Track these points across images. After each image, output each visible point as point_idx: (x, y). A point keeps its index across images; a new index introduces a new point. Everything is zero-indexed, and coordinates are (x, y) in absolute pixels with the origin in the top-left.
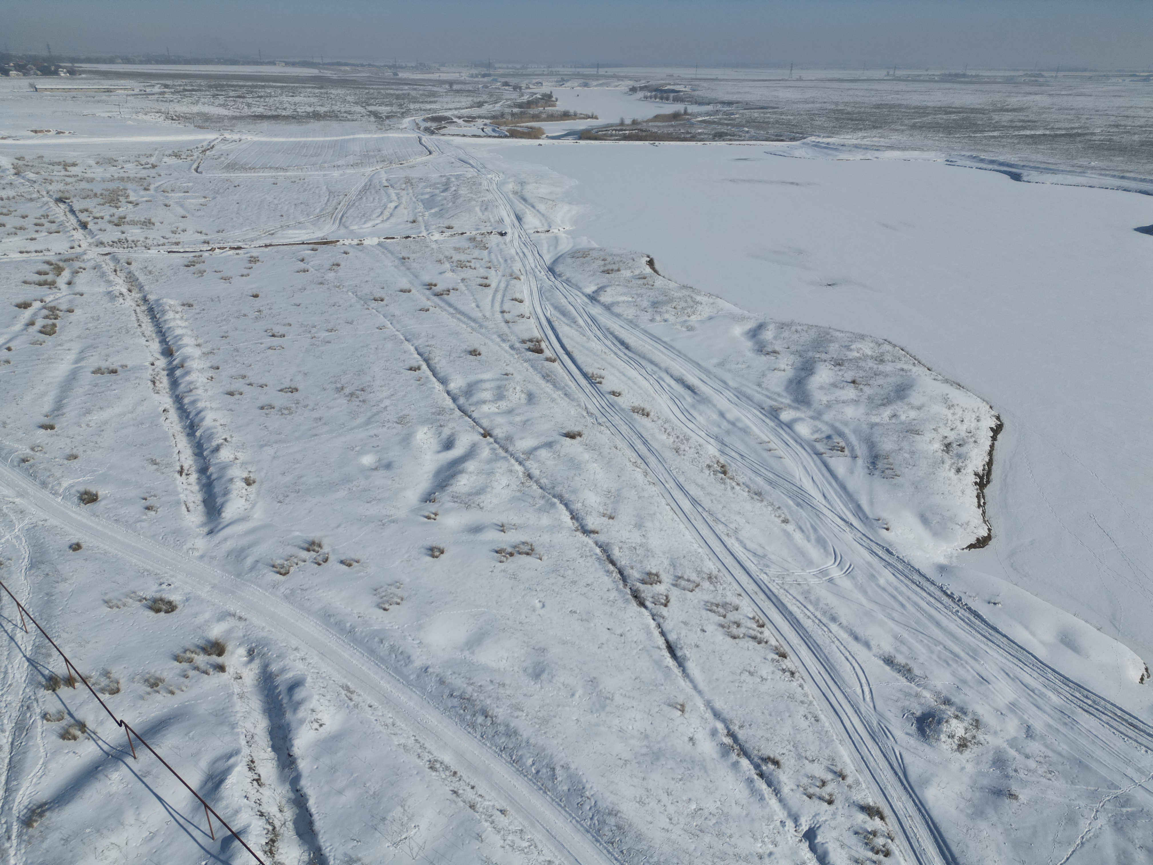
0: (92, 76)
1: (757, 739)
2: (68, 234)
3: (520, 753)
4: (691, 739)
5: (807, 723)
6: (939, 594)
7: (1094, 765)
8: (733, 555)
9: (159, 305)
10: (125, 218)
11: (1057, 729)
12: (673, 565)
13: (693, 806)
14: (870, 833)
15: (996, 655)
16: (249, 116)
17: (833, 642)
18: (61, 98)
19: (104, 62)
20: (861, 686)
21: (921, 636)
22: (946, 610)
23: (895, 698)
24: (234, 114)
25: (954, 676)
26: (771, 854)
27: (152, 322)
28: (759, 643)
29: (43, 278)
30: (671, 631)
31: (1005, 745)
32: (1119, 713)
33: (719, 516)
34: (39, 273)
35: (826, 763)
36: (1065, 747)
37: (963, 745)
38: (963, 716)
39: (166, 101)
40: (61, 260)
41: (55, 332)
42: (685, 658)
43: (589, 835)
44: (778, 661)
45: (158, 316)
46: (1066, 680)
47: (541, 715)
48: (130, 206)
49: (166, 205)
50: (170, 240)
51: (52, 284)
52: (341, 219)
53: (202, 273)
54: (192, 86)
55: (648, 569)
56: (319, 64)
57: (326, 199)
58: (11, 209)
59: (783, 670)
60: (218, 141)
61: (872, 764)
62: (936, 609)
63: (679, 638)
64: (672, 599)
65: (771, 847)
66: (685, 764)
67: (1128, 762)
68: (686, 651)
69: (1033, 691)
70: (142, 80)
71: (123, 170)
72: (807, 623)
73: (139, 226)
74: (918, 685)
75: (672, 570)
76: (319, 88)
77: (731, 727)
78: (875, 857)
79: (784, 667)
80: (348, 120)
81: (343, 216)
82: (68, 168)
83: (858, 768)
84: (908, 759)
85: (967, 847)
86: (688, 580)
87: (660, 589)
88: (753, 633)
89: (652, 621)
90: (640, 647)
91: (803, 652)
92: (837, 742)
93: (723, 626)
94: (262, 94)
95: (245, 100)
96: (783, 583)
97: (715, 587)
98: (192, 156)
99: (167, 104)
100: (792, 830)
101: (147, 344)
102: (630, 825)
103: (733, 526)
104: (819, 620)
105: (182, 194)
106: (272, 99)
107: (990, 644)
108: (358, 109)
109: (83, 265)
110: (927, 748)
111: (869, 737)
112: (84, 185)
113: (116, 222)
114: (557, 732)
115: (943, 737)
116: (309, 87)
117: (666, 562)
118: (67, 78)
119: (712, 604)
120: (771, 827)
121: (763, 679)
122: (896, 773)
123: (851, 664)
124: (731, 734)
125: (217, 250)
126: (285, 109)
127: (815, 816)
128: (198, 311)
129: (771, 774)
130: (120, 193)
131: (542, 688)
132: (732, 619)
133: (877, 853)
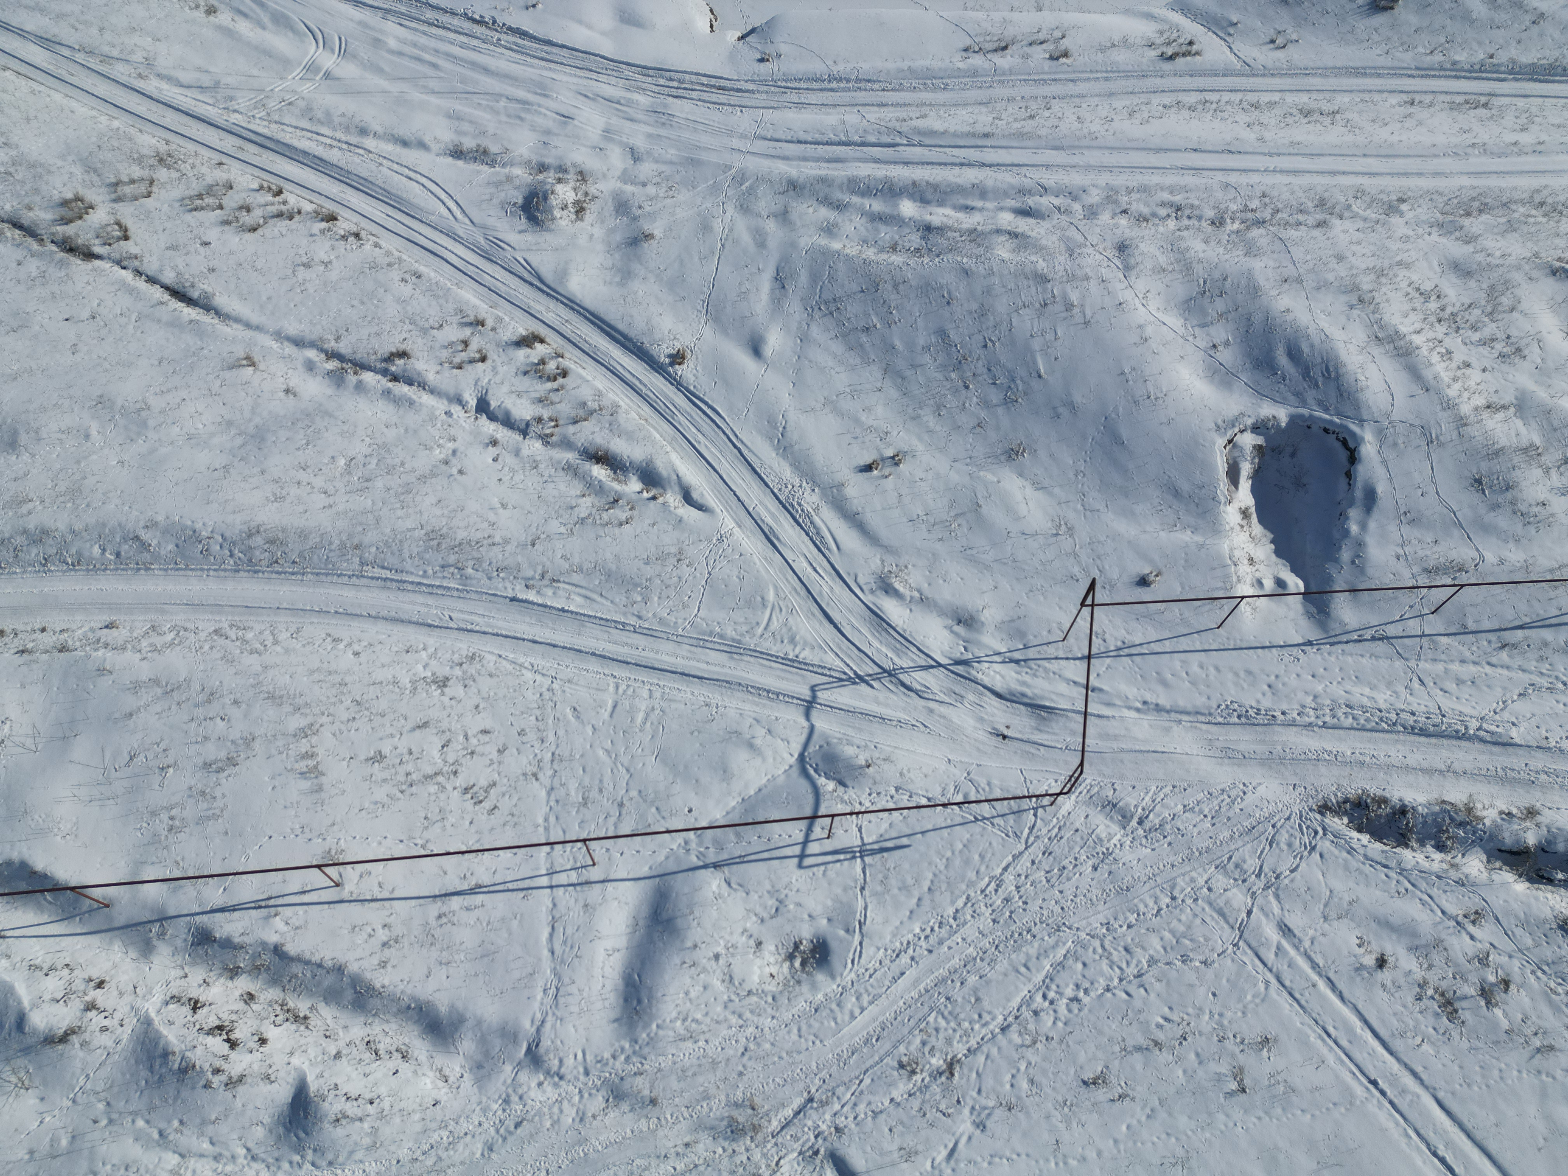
1: (365, 342)
3: (73, 551)
4: (287, 391)
5: (410, 286)
6: (467, 25)
7: (704, 156)
8: (170, 106)
11: (659, 135)
12: (90, 169)
13: (342, 462)
14: (538, 364)
15: (565, 78)
17: (381, 164)
20: (444, 204)
21: (476, 99)
22: (485, 46)
23: (487, 197)
25: (534, 130)
26: (454, 452)
28: (291, 218)
30: (161, 271)
31: (619, 185)
32: (705, 80)
33: (106, 49)
35: (456, 319)
36: (673, 151)
37: (580, 210)
38: (566, 176)
42: (207, 296)
43: (242, 574)
44: (329, 230)
46: (644, 69)
47: (63, 489)
55: (56, 196)
59: (343, 237)
61: (503, 289)
62: (474, 49)
63: (179, 274)
64: (129, 223)
65: (451, 445)
66: (300, 424)
67: (730, 133)
68: (202, 286)
69: (619, 103)
72: (334, 156)
74: (504, 165)
75: (95, 179)
77: (326, 346)
78: (555, 385)
79: (342, 233)
83: (491, 304)
84: (535, 260)
85: (631, 316)
86: (133, 182)
87: (99, 217)
88: (273, 209)
89: (124, 271)
90: (134, 317)
91: (353, 200)
92: (454, 287)
93: (227, 223)
96: (268, 114)
97: (178, 171)
100: (462, 414)
102: (283, 530)
103: (138, 57)
104: (346, 143)
107: (552, 65)
110: (547, 236)
111: (483, 261)
114: (104, 494)
115: (557, 213)
117: (78, 170)
119: (191, 198)
120: (439, 425)
121: (326, 264)
122: (531, 284)
123: (417, 182)
124: (332, 355)
127: (476, 384)
129: (405, 371)
131: (33, 456)
132: (234, 205)
133: (555, 380)
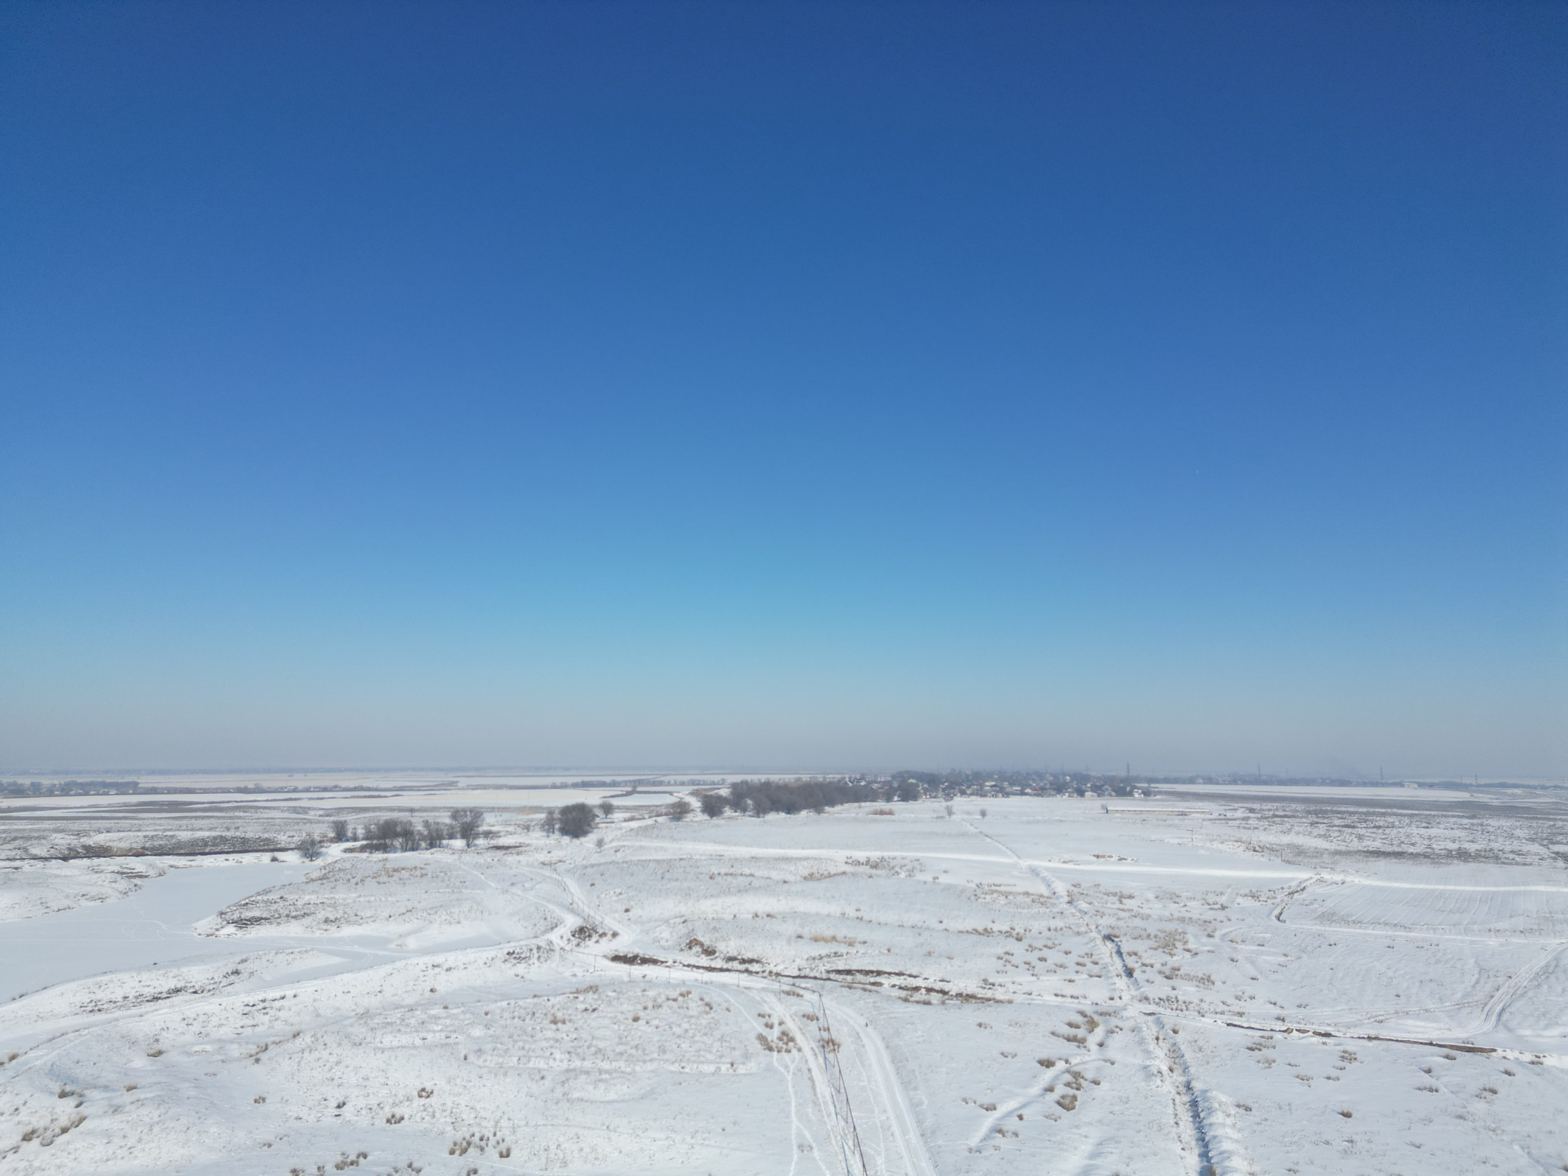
0: (1168, 797)
2: (1110, 981)
9: (1206, 1100)
10: (1179, 970)
16: (1359, 851)
18: (1131, 821)
19: (1184, 782)
24: (1339, 848)
27: (1194, 1122)
29: (1073, 1031)
34: (1070, 1025)
39: (1249, 828)
40: (1096, 1012)
41: (1073, 1108)
45: (1202, 1115)
48: (1188, 955)
49: (1232, 960)
50: (1232, 1008)
51: (1081, 1042)
52: (1500, 1015)
53: (1270, 1062)
54: (1285, 810)
56: (1471, 785)
57: (1474, 979)
58: (1057, 942)
60: (1311, 881)
70: (1223, 803)
71: (1185, 909)
73: (1195, 983)
76: (1468, 818)
80: (1517, 864)
81: (1503, 1009)
82: (1124, 901)
94: (1381, 824)
95: (1355, 831)
98: (1275, 898)
99: (1249, 832)
101: (1183, 1153)
105: (1256, 948)
106: (1395, 831)
108: (1535, 848)
109: (1120, 1024)
112: (1137, 922)
113: (1168, 973)
116: (1453, 816)
118: (1141, 800)
125: (1295, 1033)
126: (1413, 844)
128: (1258, 1120)
130: (1177, 937)
